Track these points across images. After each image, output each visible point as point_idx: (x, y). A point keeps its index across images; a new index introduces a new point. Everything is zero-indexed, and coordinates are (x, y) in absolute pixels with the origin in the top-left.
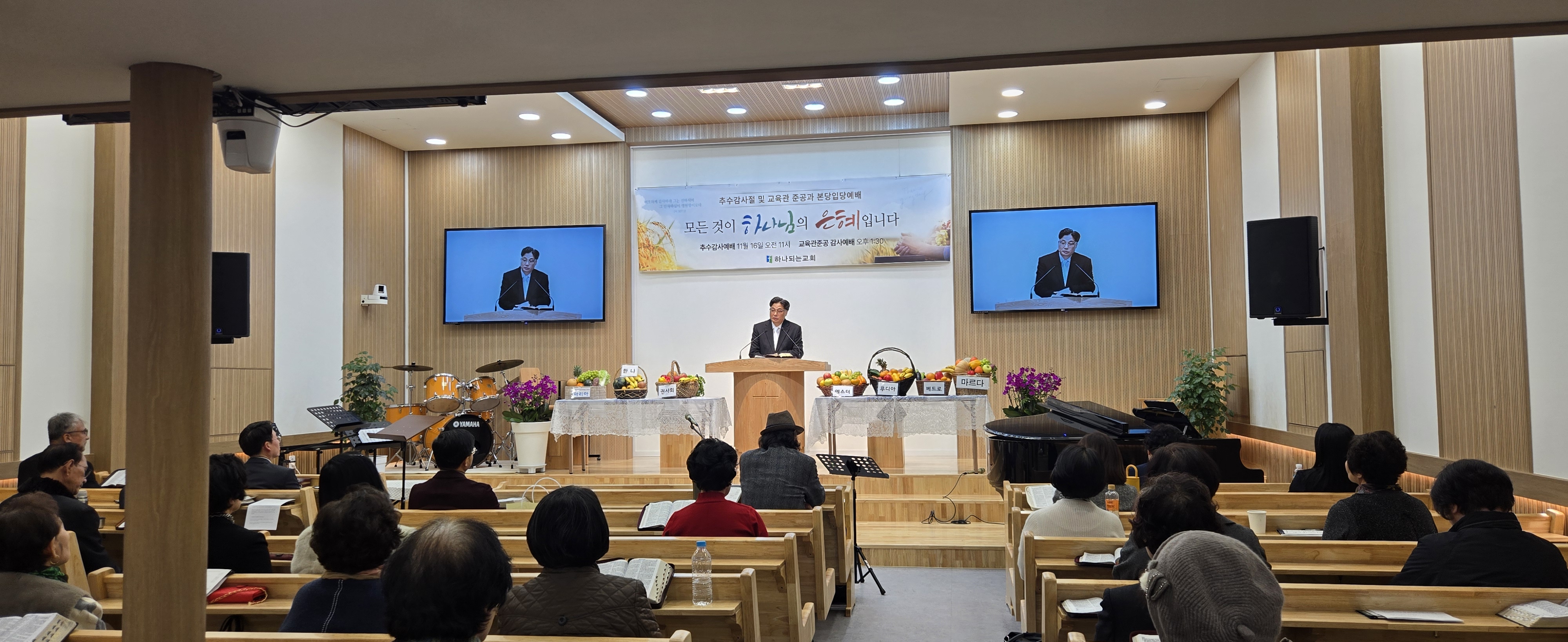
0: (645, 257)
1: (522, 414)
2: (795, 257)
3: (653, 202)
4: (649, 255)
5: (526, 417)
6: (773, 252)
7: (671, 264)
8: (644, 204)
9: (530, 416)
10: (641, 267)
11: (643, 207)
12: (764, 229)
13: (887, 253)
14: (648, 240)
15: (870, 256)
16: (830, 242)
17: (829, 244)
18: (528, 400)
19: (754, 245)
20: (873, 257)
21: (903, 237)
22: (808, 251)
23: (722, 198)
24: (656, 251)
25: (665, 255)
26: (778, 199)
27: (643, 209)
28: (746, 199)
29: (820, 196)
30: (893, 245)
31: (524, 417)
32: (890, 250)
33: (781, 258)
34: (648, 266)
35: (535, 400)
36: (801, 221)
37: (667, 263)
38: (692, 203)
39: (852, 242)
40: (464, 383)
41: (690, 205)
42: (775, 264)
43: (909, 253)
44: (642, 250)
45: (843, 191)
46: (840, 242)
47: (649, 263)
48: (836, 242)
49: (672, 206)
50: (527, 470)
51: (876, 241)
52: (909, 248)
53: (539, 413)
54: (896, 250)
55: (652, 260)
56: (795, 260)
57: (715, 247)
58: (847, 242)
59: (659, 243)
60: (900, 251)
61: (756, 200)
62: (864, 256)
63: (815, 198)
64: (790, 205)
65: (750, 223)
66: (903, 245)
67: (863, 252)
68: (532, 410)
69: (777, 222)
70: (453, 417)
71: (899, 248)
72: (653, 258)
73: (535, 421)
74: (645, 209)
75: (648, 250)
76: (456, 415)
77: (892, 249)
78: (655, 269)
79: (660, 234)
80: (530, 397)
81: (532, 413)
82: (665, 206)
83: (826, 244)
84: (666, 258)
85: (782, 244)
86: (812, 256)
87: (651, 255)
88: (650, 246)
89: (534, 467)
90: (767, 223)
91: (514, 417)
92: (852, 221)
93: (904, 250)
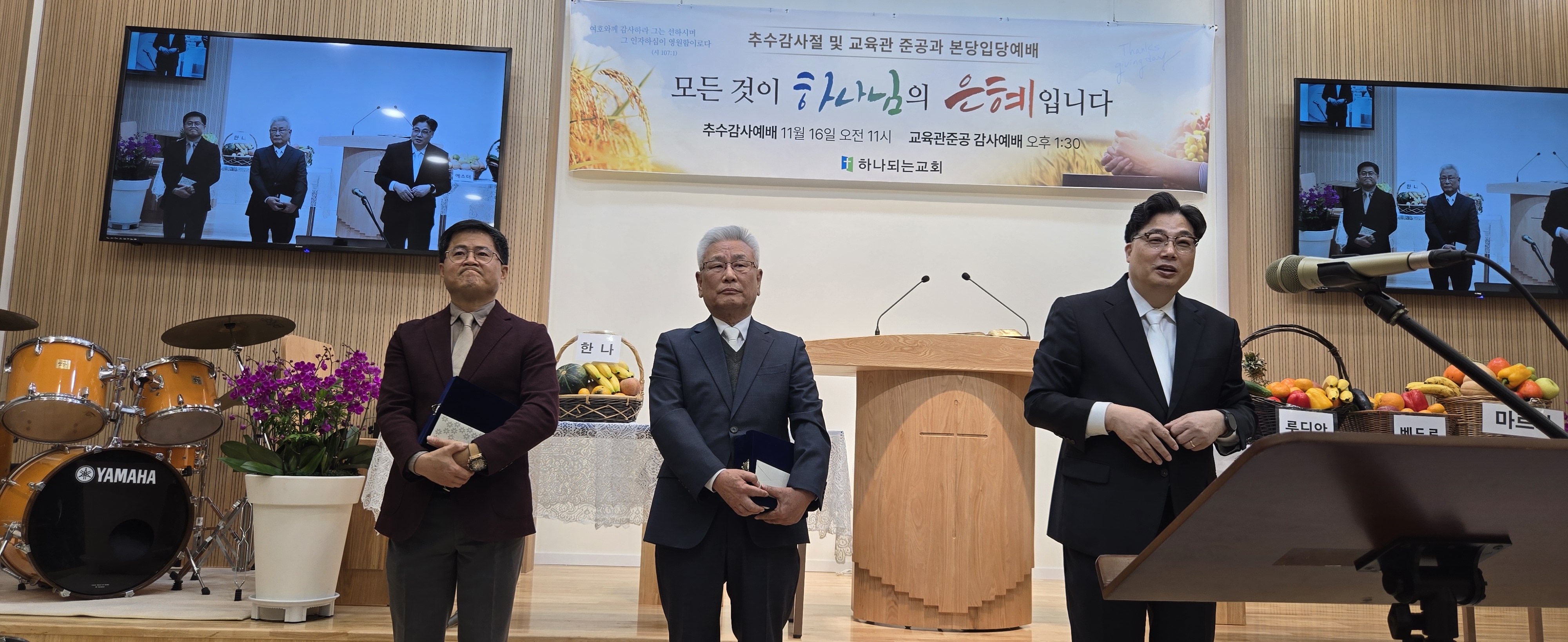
0: (584, 141)
1: (280, 451)
2: (901, 164)
3: (608, 29)
4: (594, 137)
5: (293, 461)
6: (856, 152)
7: (640, 158)
8: (590, 32)
9: (302, 460)
10: (575, 160)
11: (586, 39)
12: (840, 102)
13: (1086, 169)
14: (592, 107)
15: (1053, 171)
16: (972, 137)
17: (972, 142)
18: (301, 414)
19: (816, 134)
20: (1059, 172)
21: (1120, 139)
22: (929, 152)
23: (755, 35)
24: (608, 130)
25: (627, 139)
26: (871, 45)
27: (587, 43)
28: (805, 41)
29: (956, 46)
30: (1100, 153)
31: (287, 460)
32: (1093, 163)
33: (871, 162)
34: (589, 159)
35: (322, 414)
36: (915, 92)
37: (631, 155)
38: (691, 38)
39: (1018, 141)
40: (122, 367)
41: (686, 43)
42: (858, 175)
43: (1130, 171)
44: (579, 126)
45: (1002, 40)
46: (993, 139)
47: (593, 152)
48: (986, 140)
49: (649, 41)
50: (282, 612)
51: (1065, 143)
52: (1130, 161)
53: (331, 452)
54: (1105, 162)
55: (600, 148)
56: (901, 169)
57: (735, 130)
58: (1006, 140)
59: (616, 114)
60: (1114, 166)
61: (827, 44)
62: (1041, 172)
63: (946, 49)
64: (895, 59)
65: (808, 88)
66: (1120, 153)
67: (1039, 163)
68: (311, 442)
69: (866, 89)
70: (78, 453)
71: (1110, 159)
72: (601, 142)
73: (318, 472)
74: (591, 42)
75: (592, 127)
76: (89, 448)
77: (1097, 161)
78: (604, 165)
79: (617, 95)
80: (309, 406)
81: (310, 451)
82: (634, 39)
83: (965, 141)
84: (630, 145)
85: (874, 136)
86: (935, 164)
87: (598, 137)
88: (595, 117)
89: (301, 605)
90: (844, 91)
91: (254, 459)
92: (1019, 100)
93: (1121, 163)
